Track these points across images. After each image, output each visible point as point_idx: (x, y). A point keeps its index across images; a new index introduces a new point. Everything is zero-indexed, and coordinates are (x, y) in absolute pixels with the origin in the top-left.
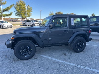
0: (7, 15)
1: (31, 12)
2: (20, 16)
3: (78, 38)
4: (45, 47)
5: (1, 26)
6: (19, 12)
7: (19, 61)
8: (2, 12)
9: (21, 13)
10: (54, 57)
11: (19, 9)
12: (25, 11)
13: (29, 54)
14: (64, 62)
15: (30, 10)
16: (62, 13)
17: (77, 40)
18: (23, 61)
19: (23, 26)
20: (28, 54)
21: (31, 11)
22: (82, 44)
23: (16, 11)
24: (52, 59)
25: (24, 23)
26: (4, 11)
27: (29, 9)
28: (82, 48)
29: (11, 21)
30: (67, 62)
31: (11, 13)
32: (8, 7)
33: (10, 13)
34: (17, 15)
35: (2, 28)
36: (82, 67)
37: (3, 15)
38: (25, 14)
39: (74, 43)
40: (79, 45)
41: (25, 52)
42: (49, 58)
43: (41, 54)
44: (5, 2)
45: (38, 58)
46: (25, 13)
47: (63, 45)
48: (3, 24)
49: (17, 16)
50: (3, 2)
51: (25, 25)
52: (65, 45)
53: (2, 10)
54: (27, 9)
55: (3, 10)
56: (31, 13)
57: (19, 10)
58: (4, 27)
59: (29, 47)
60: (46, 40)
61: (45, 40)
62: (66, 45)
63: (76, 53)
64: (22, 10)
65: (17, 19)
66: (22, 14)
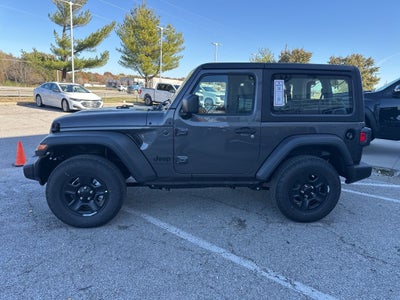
0: (90, 64)
1: (180, 50)
2: (136, 69)
3: (299, 162)
4: (168, 187)
5: (65, 102)
6: (132, 51)
7: (64, 230)
8: (73, 51)
9: (142, 56)
10: (191, 230)
11: (133, 39)
12: (156, 47)
13: (99, 209)
14: (222, 250)
15: (176, 45)
16: (308, 56)
17: (294, 169)
18: (74, 230)
19: (146, 104)
20: (94, 207)
21: (180, 47)
22: (324, 189)
23: (122, 49)
24: (183, 234)
25: (148, 96)
26: (81, 48)
27: (170, 40)
28: (321, 203)
29: (110, 84)
30: (233, 252)
31: (105, 56)
32: (95, 32)
33: (99, 57)
34: (124, 64)
35: (65, 109)
36: (281, 280)
37: (75, 64)
38: (153, 58)
39: (283, 179)
40: (308, 192)
41: (85, 200)
42: (173, 230)
43: (150, 215)
44: (83, 16)
45: (132, 228)
46: (154, 55)
47: (240, 186)
48: (69, 95)
49: (127, 67)
50: (77, 15)
51: (152, 102)
52: (248, 186)
53: (74, 44)
54: (163, 38)
55: (76, 45)
56: (176, 55)
57: (132, 44)
58: (72, 108)
59: (98, 184)
60: (167, 159)
61: (164, 159)
62: (253, 187)
63: (292, 224)
64: (145, 43)
65: (133, 77)
66: (144, 58)
